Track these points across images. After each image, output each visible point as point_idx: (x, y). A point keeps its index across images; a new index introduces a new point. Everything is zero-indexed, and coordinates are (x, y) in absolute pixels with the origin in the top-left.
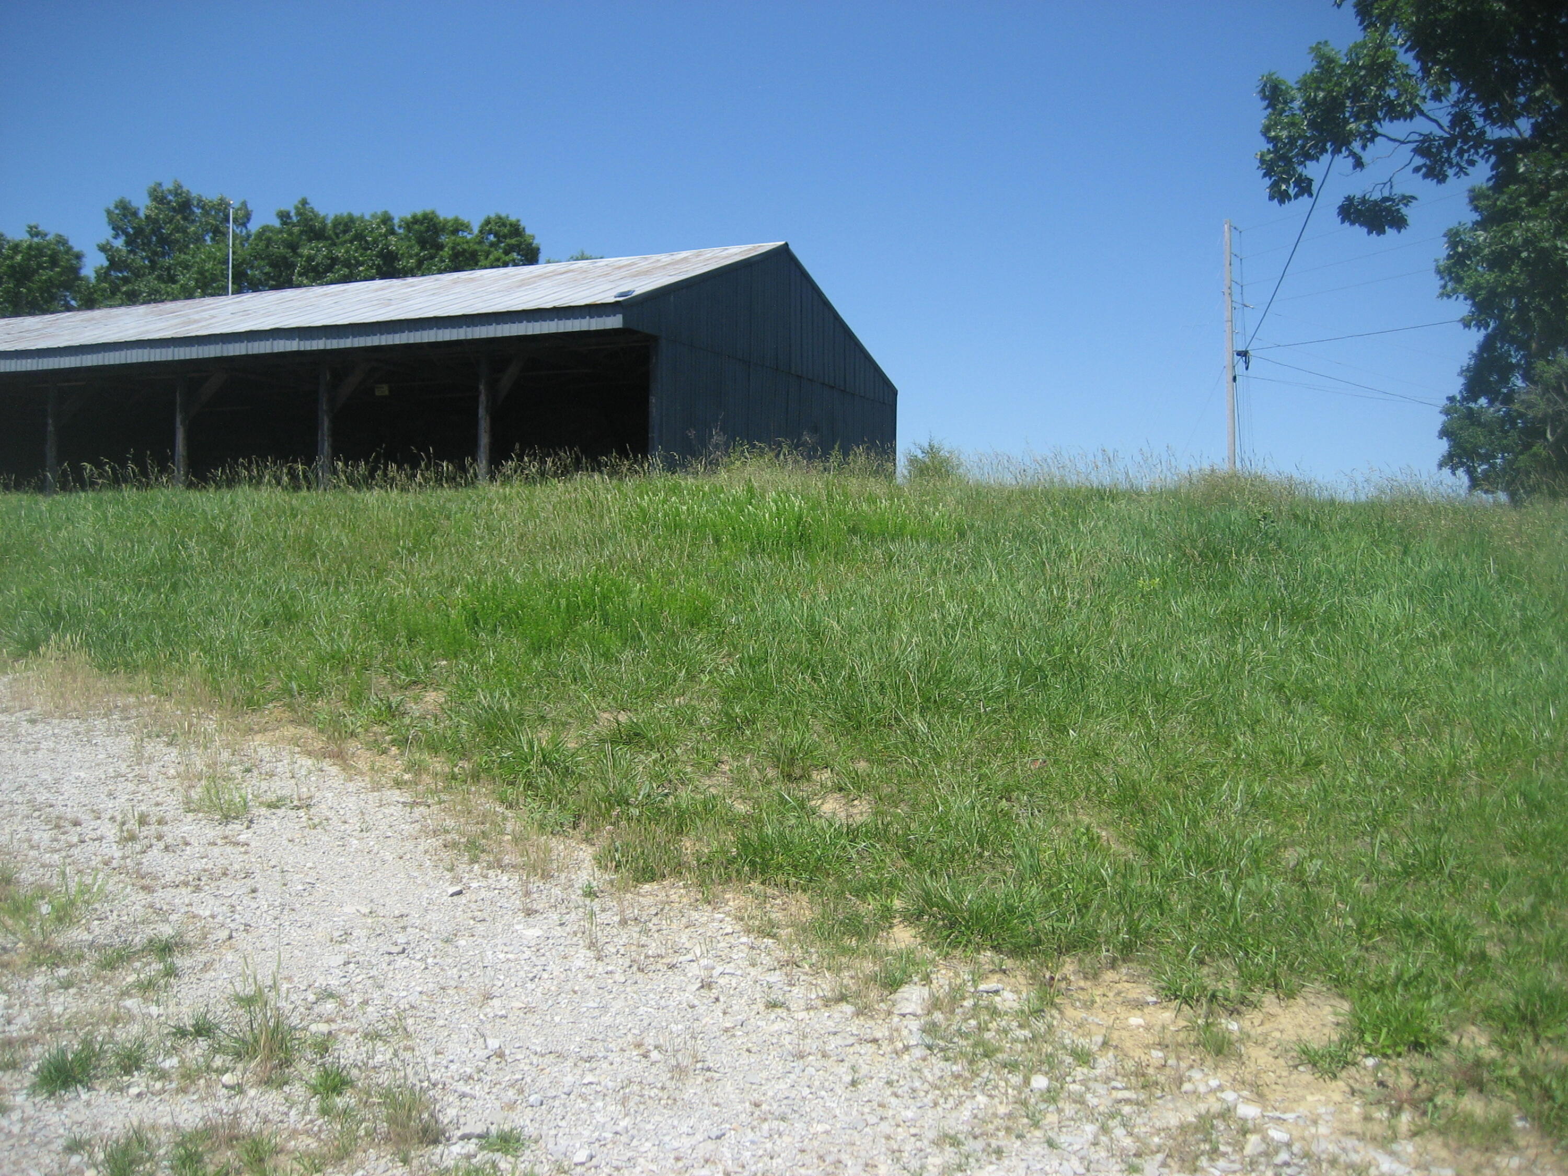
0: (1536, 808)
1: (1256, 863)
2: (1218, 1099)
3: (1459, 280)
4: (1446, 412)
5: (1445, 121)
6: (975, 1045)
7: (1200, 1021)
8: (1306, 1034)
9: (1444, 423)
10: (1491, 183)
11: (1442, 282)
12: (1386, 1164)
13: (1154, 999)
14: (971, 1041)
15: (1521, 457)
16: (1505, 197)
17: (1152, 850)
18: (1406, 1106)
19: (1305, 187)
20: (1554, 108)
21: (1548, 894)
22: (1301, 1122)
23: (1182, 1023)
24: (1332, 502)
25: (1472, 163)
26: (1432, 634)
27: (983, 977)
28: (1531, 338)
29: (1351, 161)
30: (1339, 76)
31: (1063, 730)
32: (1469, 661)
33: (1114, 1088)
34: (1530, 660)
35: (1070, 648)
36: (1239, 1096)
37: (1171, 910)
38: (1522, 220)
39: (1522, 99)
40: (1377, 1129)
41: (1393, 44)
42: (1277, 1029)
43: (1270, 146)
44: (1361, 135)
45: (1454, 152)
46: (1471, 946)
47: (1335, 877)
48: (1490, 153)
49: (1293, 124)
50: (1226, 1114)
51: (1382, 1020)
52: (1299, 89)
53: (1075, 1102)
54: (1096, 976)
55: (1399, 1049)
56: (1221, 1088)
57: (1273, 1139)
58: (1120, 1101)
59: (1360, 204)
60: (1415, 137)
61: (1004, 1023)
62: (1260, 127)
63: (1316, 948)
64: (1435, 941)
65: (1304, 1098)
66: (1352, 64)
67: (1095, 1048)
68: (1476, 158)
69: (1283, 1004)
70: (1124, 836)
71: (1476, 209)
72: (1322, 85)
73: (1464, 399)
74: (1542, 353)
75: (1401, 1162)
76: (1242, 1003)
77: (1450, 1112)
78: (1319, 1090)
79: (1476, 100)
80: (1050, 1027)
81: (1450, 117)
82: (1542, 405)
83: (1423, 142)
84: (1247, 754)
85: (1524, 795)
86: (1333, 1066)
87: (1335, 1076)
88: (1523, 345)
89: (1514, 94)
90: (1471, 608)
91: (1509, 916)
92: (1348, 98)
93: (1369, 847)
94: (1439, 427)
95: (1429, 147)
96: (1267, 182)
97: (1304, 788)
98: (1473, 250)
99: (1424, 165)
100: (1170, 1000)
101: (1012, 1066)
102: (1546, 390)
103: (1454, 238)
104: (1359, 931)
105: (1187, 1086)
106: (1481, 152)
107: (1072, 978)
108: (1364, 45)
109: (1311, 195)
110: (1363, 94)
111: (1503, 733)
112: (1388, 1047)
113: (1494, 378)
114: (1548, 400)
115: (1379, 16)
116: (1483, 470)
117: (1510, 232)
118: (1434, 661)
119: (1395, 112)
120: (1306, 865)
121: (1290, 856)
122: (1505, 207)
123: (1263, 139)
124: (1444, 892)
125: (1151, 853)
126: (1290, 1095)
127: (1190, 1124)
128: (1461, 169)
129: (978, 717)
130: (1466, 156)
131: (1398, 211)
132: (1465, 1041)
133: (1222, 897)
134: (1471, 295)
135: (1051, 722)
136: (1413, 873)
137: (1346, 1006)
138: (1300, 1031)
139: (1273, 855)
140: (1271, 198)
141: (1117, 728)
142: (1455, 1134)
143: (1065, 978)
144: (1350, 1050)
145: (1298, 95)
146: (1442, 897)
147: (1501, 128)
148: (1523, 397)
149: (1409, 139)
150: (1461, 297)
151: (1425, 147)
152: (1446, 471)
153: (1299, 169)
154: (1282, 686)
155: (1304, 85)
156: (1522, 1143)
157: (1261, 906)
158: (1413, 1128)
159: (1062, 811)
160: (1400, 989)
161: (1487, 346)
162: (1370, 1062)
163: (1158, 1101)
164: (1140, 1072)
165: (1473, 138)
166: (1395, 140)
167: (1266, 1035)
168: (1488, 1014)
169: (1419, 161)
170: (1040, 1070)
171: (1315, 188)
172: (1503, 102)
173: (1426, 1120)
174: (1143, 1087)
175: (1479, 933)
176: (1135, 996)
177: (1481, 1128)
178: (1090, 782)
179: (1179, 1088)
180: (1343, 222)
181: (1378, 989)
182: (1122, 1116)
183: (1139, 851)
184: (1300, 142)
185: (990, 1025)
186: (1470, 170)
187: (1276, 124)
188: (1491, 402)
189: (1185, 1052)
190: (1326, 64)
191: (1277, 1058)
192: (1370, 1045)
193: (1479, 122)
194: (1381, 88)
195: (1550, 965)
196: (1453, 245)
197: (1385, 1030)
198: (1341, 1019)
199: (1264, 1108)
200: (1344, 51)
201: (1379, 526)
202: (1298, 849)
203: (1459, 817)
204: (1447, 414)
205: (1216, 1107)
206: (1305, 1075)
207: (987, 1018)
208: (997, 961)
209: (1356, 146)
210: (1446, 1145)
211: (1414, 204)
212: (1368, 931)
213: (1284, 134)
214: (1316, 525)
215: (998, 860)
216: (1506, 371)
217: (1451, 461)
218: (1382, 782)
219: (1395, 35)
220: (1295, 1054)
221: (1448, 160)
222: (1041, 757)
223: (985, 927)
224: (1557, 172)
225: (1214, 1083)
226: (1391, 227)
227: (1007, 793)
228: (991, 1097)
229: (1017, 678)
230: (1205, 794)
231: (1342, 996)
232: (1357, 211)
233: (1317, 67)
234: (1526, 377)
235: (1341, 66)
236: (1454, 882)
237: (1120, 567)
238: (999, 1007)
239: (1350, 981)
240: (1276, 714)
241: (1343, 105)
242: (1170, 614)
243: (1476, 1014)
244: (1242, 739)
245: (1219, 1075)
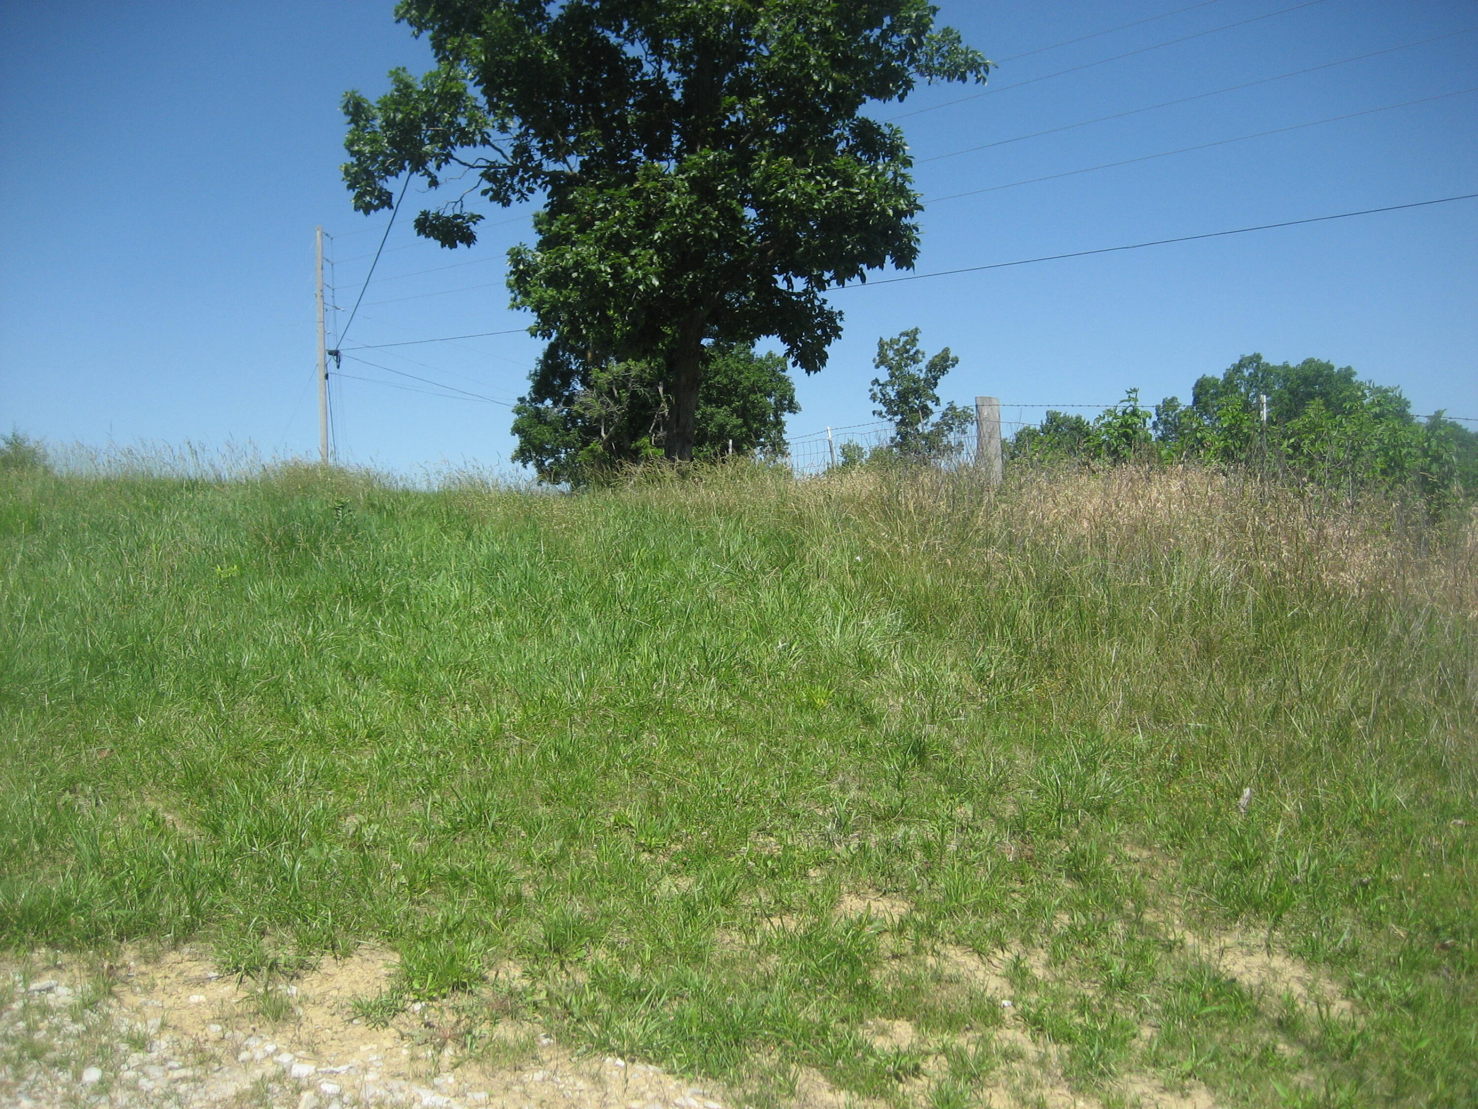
0: (569, 762)
1: (317, 833)
2: (274, 1063)
3: (527, 294)
4: (518, 411)
5: (509, 152)
6: (23, 1048)
7: (261, 990)
8: (361, 989)
9: (516, 421)
10: (547, 209)
11: (513, 295)
12: (428, 1097)
13: (216, 974)
14: (17, 1045)
15: (581, 452)
16: (558, 223)
17: (217, 830)
18: (449, 1041)
19: (386, 200)
20: (598, 150)
21: (575, 835)
22: (352, 1072)
23: (242, 994)
24: (407, 493)
25: (531, 191)
26: (486, 610)
27: (36, 976)
28: (587, 348)
29: (426, 180)
30: (417, 101)
31: (132, 718)
32: (518, 633)
33: (171, 1069)
34: (568, 631)
35: (142, 637)
36: (296, 1056)
37: (234, 886)
38: (574, 244)
39: (572, 139)
40: (422, 1067)
41: (464, 78)
42: (335, 988)
43: (354, 160)
44: (436, 156)
45: (516, 179)
46: (510, 889)
47: (391, 840)
48: (547, 183)
49: (374, 141)
50: (280, 1077)
51: (428, 967)
52: (380, 109)
53: (129, 1089)
54: (157, 959)
55: (443, 991)
56: (278, 1052)
57: (325, 1093)
58: (176, 1081)
59: (435, 218)
60: (482, 163)
61: (56, 1020)
62: (344, 141)
63: (369, 907)
64: (477, 888)
65: (358, 1048)
66: (427, 91)
67: (153, 1032)
68: (534, 186)
69: (339, 963)
70: (191, 818)
71: (540, 232)
72: (401, 108)
73: (533, 400)
74: (597, 361)
75: (441, 1094)
76: (302, 968)
77: (487, 1040)
78: (372, 1039)
79: (535, 136)
80: (107, 1017)
81: (512, 149)
82: (598, 406)
83: (489, 168)
84: (314, 730)
85: (558, 750)
86: (385, 1015)
87: (387, 1024)
88: (581, 354)
89: (566, 134)
90: (521, 585)
91: (542, 859)
92: (424, 122)
93: (422, 809)
94: (512, 425)
95: (495, 173)
96: (352, 194)
97: (367, 758)
98: (532, 269)
99: (491, 189)
100: (232, 974)
101: (62, 1064)
102: (600, 395)
103: (516, 256)
104: (411, 887)
105: (244, 1055)
106: (539, 181)
107: (132, 963)
108: (438, 75)
109: (391, 207)
110: (438, 120)
111: (543, 697)
112: (435, 990)
113: (557, 382)
114: (602, 403)
115: (451, 51)
116: (551, 464)
117: (563, 255)
118: (488, 635)
119: (466, 139)
120: (364, 830)
121: (350, 823)
122: (559, 233)
123: (346, 152)
124: (487, 843)
125: (216, 832)
126: (345, 1049)
127: (245, 1093)
128: (523, 195)
129: (42, 710)
130: (526, 184)
131: (468, 227)
132: (501, 975)
133: (283, 868)
134: (537, 309)
135: (119, 711)
136: (461, 829)
137: (396, 958)
138: (355, 987)
139: (333, 824)
140: (357, 209)
141: (187, 714)
142: (491, 1060)
143: (124, 966)
144: (401, 997)
145: (379, 114)
146: (486, 848)
147: (555, 162)
148: (582, 399)
149: (478, 164)
150: (529, 309)
151: (490, 173)
152: (519, 464)
153: (381, 183)
154: (348, 665)
155: (384, 106)
156: (546, 1058)
157: (320, 873)
158: (454, 1060)
159: (128, 799)
160: (445, 936)
161: (551, 352)
162: (418, 1007)
163: (217, 1075)
164: (198, 1049)
165: (532, 168)
166: (465, 164)
167: (323, 994)
168: (521, 949)
169: (486, 185)
170: (93, 1063)
171: (394, 202)
172: (556, 141)
173: (466, 1051)
174: (201, 1063)
175: (515, 877)
176: (198, 973)
177: (513, 1050)
178: (158, 768)
179: (236, 1058)
180: (419, 234)
181: (426, 939)
182: (178, 1095)
183: (204, 830)
184: (381, 158)
185: (41, 1025)
186: (530, 196)
187: (359, 139)
188: (555, 404)
189: (245, 1022)
190: (404, 88)
191: (333, 1015)
192: (419, 990)
193: (537, 156)
194: (453, 115)
195: (574, 899)
196: (516, 263)
197: (430, 975)
198: (392, 971)
199: (319, 1064)
200: (421, 79)
201: (448, 514)
202: (357, 815)
203: (503, 774)
204: (518, 413)
205: (270, 1069)
206: (360, 1027)
207: (38, 1017)
208: (51, 957)
209: (431, 165)
210: (483, 1072)
211: (481, 222)
212: (419, 885)
213: (367, 149)
214: (391, 514)
215: (59, 854)
216: (567, 377)
217: (522, 455)
218: (437, 748)
219: (466, 69)
220: (350, 1009)
221: (511, 186)
222: (109, 746)
223: (39, 924)
224: (601, 205)
225: (270, 1048)
226: (461, 242)
227: (71, 785)
228: (38, 1099)
229: (86, 669)
230: (271, 774)
231: (395, 949)
232: (431, 225)
233: (397, 90)
234: (584, 382)
235: (418, 92)
236: (496, 833)
237: (200, 556)
238: (52, 1003)
239: (401, 934)
240: (343, 691)
241: (419, 128)
242: (248, 600)
243: (512, 950)
244: (309, 714)
245: (277, 1039)
